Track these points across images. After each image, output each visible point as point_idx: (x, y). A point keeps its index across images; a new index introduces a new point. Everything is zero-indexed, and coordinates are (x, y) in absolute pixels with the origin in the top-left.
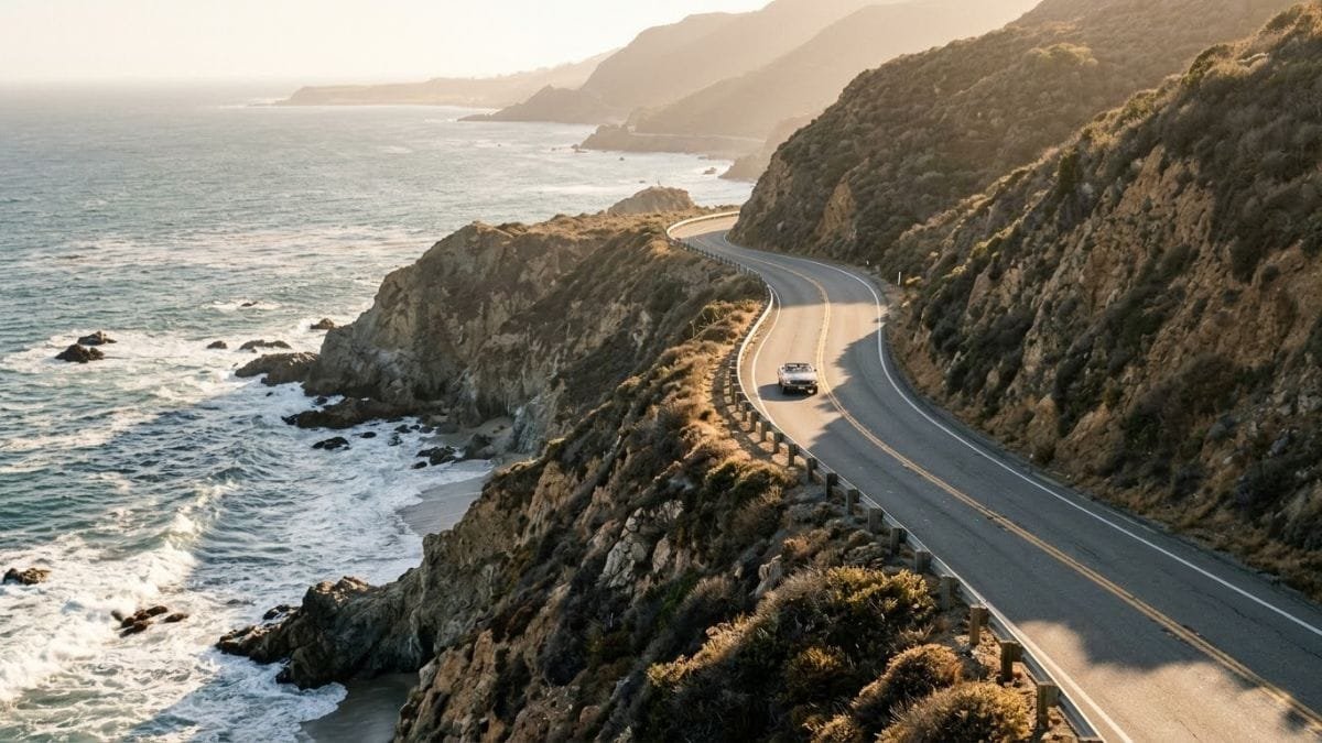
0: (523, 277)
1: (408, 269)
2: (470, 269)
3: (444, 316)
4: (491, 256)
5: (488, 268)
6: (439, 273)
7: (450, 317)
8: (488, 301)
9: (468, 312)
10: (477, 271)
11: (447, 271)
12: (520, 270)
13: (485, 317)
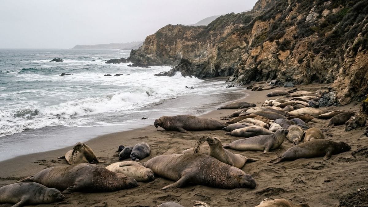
0: (185, 36)
1: (153, 35)
2: (170, 34)
3: (164, 45)
4: (175, 31)
5: (175, 34)
6: (162, 35)
7: (166, 45)
8: (176, 41)
9: (171, 43)
10: (172, 35)
11: (164, 35)
12: (183, 34)
13: (176, 45)
